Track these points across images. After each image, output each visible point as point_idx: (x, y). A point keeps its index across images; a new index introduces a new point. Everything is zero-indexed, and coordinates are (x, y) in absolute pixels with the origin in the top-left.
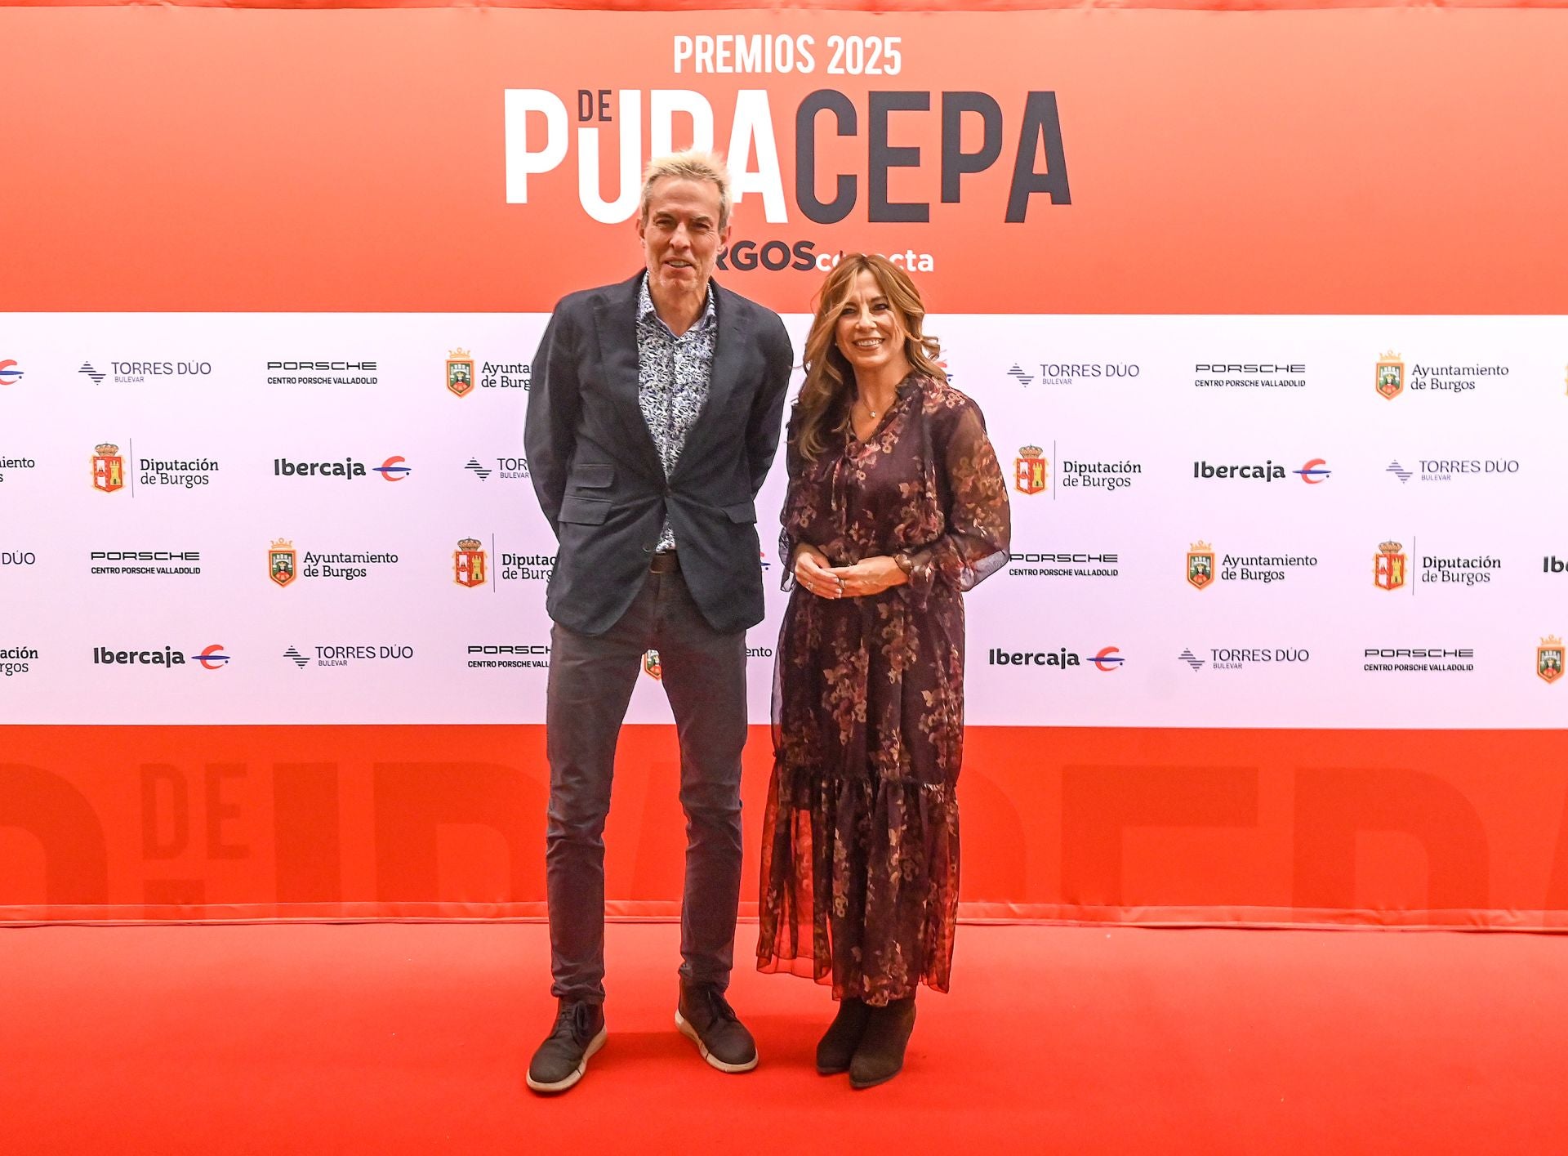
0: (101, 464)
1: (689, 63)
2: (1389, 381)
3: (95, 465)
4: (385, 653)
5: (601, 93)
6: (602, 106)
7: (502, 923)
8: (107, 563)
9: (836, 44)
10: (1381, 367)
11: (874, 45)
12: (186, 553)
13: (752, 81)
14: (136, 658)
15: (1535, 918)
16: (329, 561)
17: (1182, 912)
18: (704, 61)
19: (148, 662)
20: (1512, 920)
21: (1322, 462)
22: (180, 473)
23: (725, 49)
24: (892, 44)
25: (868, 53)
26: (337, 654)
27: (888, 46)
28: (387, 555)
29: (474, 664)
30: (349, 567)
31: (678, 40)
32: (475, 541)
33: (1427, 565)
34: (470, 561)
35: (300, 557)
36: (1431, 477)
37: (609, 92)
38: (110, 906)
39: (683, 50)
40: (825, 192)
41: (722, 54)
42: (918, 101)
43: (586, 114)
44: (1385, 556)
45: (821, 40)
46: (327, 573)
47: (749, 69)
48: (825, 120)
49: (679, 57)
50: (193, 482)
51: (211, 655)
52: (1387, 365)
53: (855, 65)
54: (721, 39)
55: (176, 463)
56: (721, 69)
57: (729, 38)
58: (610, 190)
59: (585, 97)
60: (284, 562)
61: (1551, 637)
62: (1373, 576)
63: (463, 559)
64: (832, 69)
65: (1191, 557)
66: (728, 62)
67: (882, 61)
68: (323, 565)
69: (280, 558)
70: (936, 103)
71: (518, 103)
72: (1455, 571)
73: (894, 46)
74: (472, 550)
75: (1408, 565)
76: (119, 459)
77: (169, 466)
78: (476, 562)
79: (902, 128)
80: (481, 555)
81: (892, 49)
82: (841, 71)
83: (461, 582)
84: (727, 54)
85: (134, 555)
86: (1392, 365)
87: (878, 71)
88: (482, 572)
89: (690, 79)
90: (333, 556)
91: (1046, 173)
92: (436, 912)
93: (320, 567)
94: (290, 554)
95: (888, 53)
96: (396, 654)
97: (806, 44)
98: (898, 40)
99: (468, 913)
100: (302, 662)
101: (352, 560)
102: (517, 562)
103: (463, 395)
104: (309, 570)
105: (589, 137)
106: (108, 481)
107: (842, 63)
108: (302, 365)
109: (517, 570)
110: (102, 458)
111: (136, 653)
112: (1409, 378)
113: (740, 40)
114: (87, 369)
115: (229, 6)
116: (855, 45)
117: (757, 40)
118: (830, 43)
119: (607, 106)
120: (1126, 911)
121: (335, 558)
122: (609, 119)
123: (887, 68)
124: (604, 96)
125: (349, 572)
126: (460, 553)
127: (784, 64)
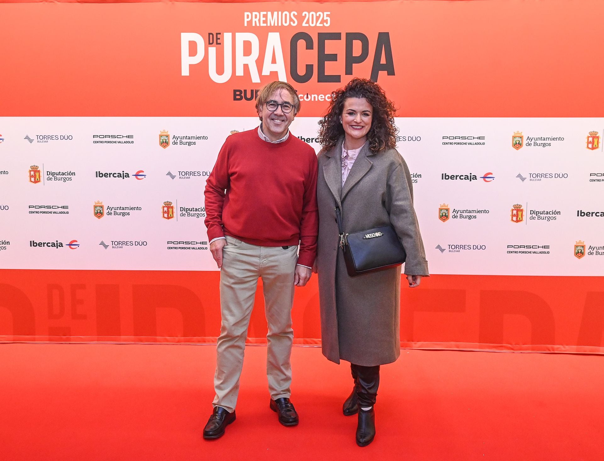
0: (32, 173)
1: (250, 22)
2: (517, 143)
3: (30, 173)
4: (137, 243)
5: (217, 34)
6: (217, 39)
7: (180, 344)
8: (35, 209)
9: (305, 15)
10: (514, 137)
11: (320, 15)
12: (63, 206)
13: (273, 29)
14: (45, 245)
15: (573, 348)
16: (116, 209)
17: (437, 344)
18: (255, 22)
19: (50, 246)
20: (563, 349)
21: (491, 174)
22: (62, 176)
23: (263, 17)
24: (327, 15)
25: (318, 18)
26: (119, 244)
27: (325, 15)
28: (137, 207)
29: (169, 248)
30: (123, 212)
31: (246, 14)
32: (170, 202)
33: (532, 213)
34: (168, 210)
35: (105, 208)
36: (533, 180)
37: (220, 34)
38: (36, 336)
39: (248, 17)
40: (301, 71)
41: (262, 19)
42: (337, 36)
43: (211, 42)
44: (515, 210)
45: (300, 13)
46: (115, 214)
47: (272, 25)
48: (301, 43)
49: (246, 20)
50: (66, 180)
51: (73, 244)
52: (517, 137)
53: (313, 23)
54: (262, 13)
55: (60, 172)
56: (262, 25)
57: (265, 13)
58: (220, 70)
59: (211, 36)
60: (99, 210)
61: (580, 241)
62: (511, 217)
63: (166, 209)
64: (304, 24)
65: (441, 210)
66: (264, 22)
67: (323, 21)
68: (113, 211)
69: (98, 208)
70: (343, 37)
71: (186, 38)
72: (542, 216)
73: (327, 16)
74: (169, 205)
75: (524, 213)
76: (39, 171)
77: (57, 174)
78: (170, 210)
79: (331, 47)
80: (172, 207)
81: (327, 17)
82: (307, 25)
83: (165, 217)
84: (264, 19)
85: (44, 207)
86: (518, 137)
87: (322, 25)
88: (173, 214)
89: (250, 29)
90: (117, 208)
91: (385, 63)
92: (155, 341)
93: (112, 212)
94: (102, 207)
95: (325, 18)
96: (141, 244)
97: (294, 14)
98: (329, 13)
99: (167, 341)
100: (106, 247)
101: (124, 209)
102: (185, 210)
103: (166, 147)
104: (109, 212)
105: (212, 51)
106: (35, 179)
107: (308, 22)
108: (106, 136)
109: (186, 213)
110: (33, 171)
111: (45, 243)
112: (525, 142)
113: (269, 14)
114: (27, 138)
115: (79, 2)
116: (313, 15)
117: (275, 13)
118: (303, 15)
119: (219, 39)
120: (415, 344)
121: (118, 208)
122: (220, 44)
123: (325, 24)
124: (218, 35)
125: (123, 213)
126: (165, 207)
127: (286, 22)
